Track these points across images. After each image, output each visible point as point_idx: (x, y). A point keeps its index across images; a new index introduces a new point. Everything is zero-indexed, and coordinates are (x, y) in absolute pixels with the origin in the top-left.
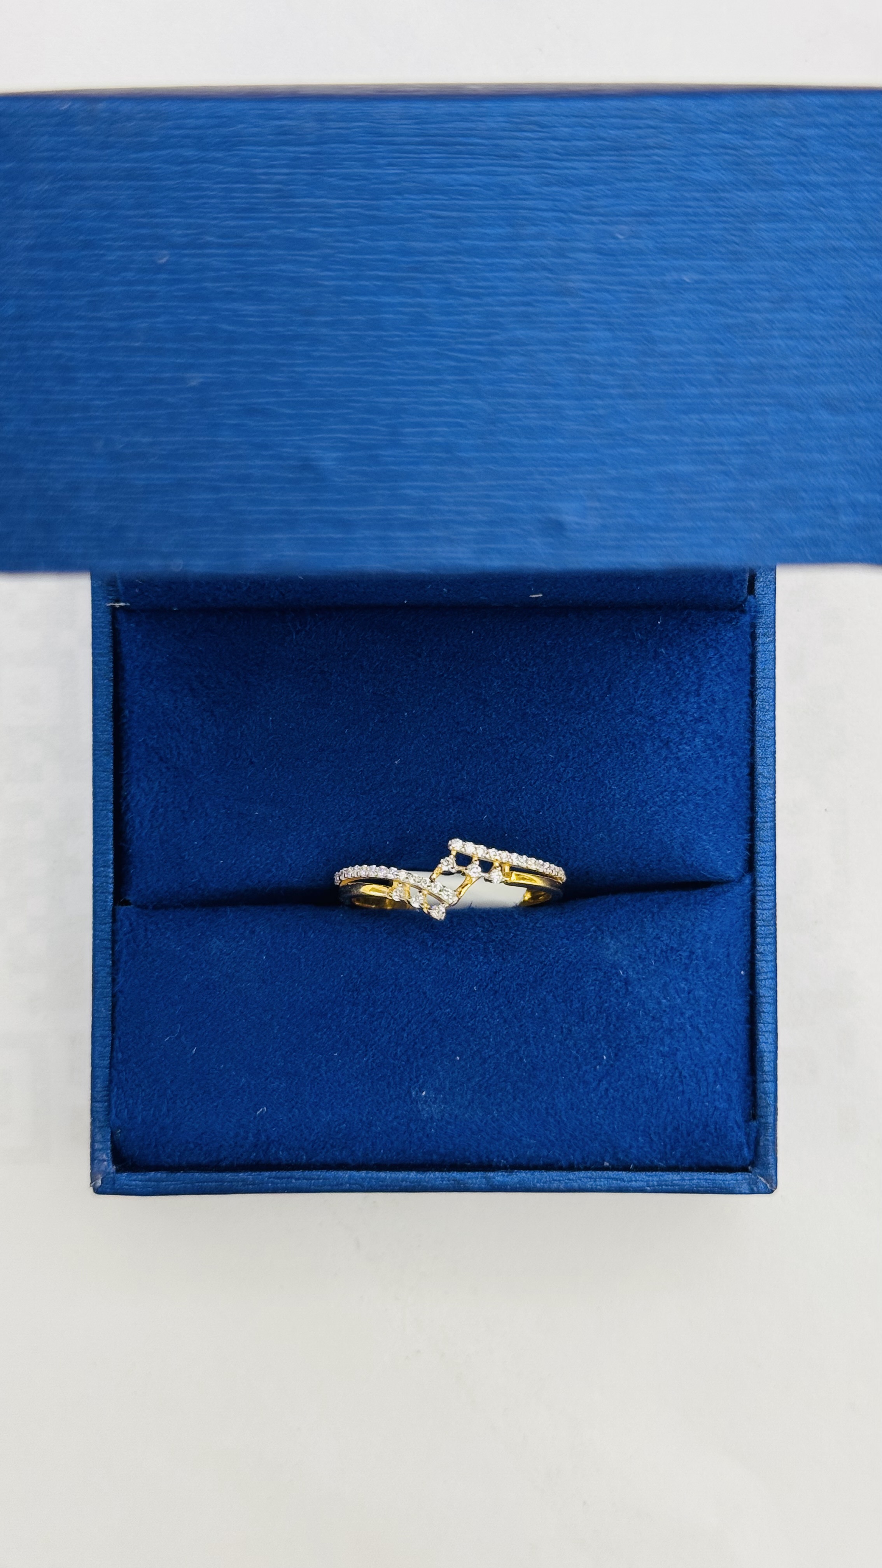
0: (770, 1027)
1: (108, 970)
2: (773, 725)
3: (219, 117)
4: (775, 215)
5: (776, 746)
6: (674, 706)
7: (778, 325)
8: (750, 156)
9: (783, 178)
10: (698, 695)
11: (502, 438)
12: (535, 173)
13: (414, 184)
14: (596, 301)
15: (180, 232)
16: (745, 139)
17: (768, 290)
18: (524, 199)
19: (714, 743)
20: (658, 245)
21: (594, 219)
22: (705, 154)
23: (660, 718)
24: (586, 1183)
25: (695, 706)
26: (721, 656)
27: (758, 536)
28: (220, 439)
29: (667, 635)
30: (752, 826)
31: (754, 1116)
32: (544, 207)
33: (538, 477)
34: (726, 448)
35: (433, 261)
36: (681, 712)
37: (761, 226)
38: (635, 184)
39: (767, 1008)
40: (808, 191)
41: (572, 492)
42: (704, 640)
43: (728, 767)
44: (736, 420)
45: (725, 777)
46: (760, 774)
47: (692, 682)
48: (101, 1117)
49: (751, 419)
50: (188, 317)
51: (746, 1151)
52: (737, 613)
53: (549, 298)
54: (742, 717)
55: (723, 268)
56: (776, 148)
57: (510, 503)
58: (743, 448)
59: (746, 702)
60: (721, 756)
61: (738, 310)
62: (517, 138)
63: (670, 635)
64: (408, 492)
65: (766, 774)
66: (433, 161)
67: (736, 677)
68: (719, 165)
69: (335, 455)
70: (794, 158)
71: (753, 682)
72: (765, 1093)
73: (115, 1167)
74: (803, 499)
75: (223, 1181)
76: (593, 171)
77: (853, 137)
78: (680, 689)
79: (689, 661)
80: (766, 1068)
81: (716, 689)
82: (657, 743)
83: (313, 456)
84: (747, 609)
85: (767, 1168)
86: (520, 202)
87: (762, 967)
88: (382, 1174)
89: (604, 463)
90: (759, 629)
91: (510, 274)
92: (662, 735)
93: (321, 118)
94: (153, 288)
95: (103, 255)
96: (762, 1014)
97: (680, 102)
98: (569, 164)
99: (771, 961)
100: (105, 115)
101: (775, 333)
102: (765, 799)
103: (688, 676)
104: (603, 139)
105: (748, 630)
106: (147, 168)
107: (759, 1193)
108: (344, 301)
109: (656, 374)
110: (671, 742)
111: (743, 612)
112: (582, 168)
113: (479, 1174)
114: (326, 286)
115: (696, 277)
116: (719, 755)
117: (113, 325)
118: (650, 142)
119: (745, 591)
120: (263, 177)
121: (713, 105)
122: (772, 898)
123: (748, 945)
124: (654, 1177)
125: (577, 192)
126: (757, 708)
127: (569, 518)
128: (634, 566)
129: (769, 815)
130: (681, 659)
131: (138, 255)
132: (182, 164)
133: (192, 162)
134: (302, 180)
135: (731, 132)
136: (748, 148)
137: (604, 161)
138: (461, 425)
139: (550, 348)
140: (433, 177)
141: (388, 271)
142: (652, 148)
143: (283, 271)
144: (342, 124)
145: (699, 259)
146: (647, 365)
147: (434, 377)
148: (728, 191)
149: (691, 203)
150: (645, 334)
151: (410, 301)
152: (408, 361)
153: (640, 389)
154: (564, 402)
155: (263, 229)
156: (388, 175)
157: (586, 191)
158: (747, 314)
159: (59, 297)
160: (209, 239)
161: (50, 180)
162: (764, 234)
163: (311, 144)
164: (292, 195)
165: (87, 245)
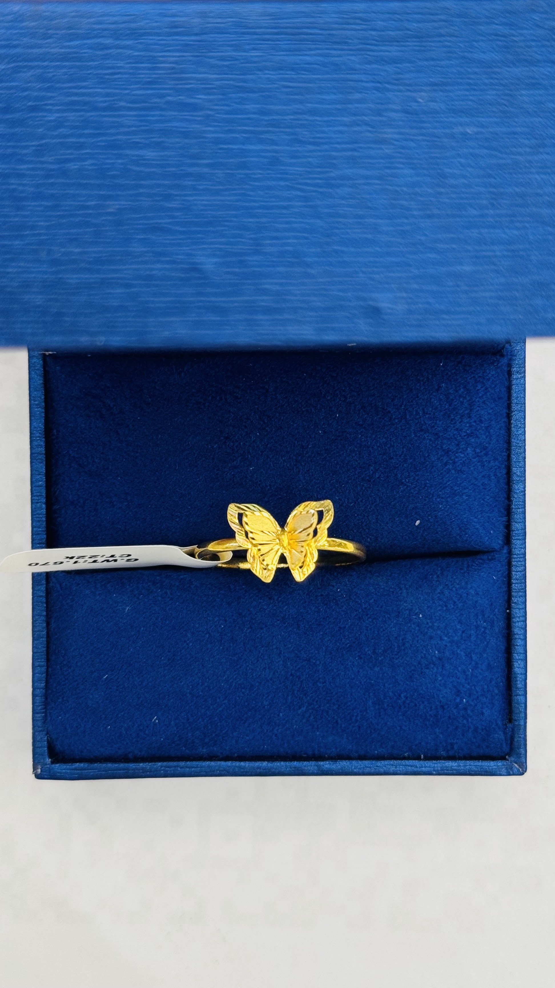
0: (522, 656)
1: (43, 618)
2: (524, 438)
4: (533, 84)
5: (526, 453)
6: (452, 426)
7: (535, 164)
8: (516, 41)
9: (539, 57)
10: (470, 417)
11: (336, 248)
12: (360, 55)
13: (272, 63)
14: (403, 148)
15: (101, 99)
16: (511, 29)
17: (528, 139)
18: (352, 74)
19: (481, 452)
20: (448, 107)
21: (402, 88)
22: (482, 40)
23: (442, 434)
24: (389, 768)
25: (468, 425)
26: (486, 389)
28: (131, 249)
29: (447, 374)
30: (508, 512)
31: (510, 720)
32: (365, 80)
33: (361, 275)
34: (498, 254)
35: (285, 120)
36: (457, 429)
37: (523, 92)
38: (432, 63)
39: (520, 642)
41: (386, 286)
42: (474, 377)
43: (491, 468)
44: (505, 233)
45: (489, 476)
46: (515, 473)
47: (465, 407)
48: (39, 724)
49: (516, 232)
50: (108, 161)
51: (504, 746)
52: (498, 357)
53: (369, 145)
54: (501, 432)
55: (496, 123)
56: (534, 35)
57: (341, 294)
59: (505, 422)
60: (486, 461)
61: (507, 153)
62: (346, 29)
63: (450, 373)
64: (267, 286)
65: (518, 473)
66: (285, 46)
67: (497, 403)
68: (493, 48)
69: (215, 260)
70: (547, 43)
71: (509, 407)
72: (518, 704)
73: (50, 760)
75: (127, 769)
76: (402, 53)
78: (457, 413)
79: (463, 393)
80: (520, 686)
81: (483, 412)
82: (440, 453)
83: (199, 261)
84: (505, 354)
85: (520, 757)
86: (349, 76)
87: (516, 613)
88: (242, 764)
89: (409, 265)
90: (514, 368)
91: (342, 128)
92: (444, 446)
94: (82, 140)
95: (46, 116)
96: (516, 647)
98: (384, 48)
99: (522, 609)
101: (534, 171)
102: (518, 492)
103: (462, 403)
104: (408, 30)
105: (506, 369)
106: (78, 53)
107: (514, 775)
108: (221, 149)
109: (447, 200)
110: (450, 451)
111: (502, 356)
112: (393, 51)
113: (313, 763)
114: (208, 138)
115: (476, 130)
116: (484, 460)
117: (53, 167)
118: (442, 31)
120: (161, 59)
122: (523, 563)
123: (506, 598)
125: (390, 68)
126: (513, 426)
127: (384, 305)
128: (431, 339)
129: (521, 503)
130: (457, 391)
131: (72, 116)
132: (102, 49)
133: (110, 48)
134: (190, 61)
135: (502, 24)
136: (514, 36)
137: (409, 46)
138: (306, 238)
139: (371, 181)
140: (285, 58)
141: (253, 127)
142: (444, 36)
143: (176, 127)
144: (219, 20)
145: (478, 117)
146: (440, 193)
147: (286, 203)
148: (499, 67)
149: (472, 76)
150: (439, 171)
151: (268, 148)
152: (267, 192)
153: (436, 211)
154: (380, 221)
155: (162, 96)
156: (252, 56)
157: (396, 67)
158: (513, 157)
159: (14, 147)
160: (122, 104)
161: (6, 60)
162: (525, 98)
163: (196, 35)
164: (183, 71)
165: (34, 109)
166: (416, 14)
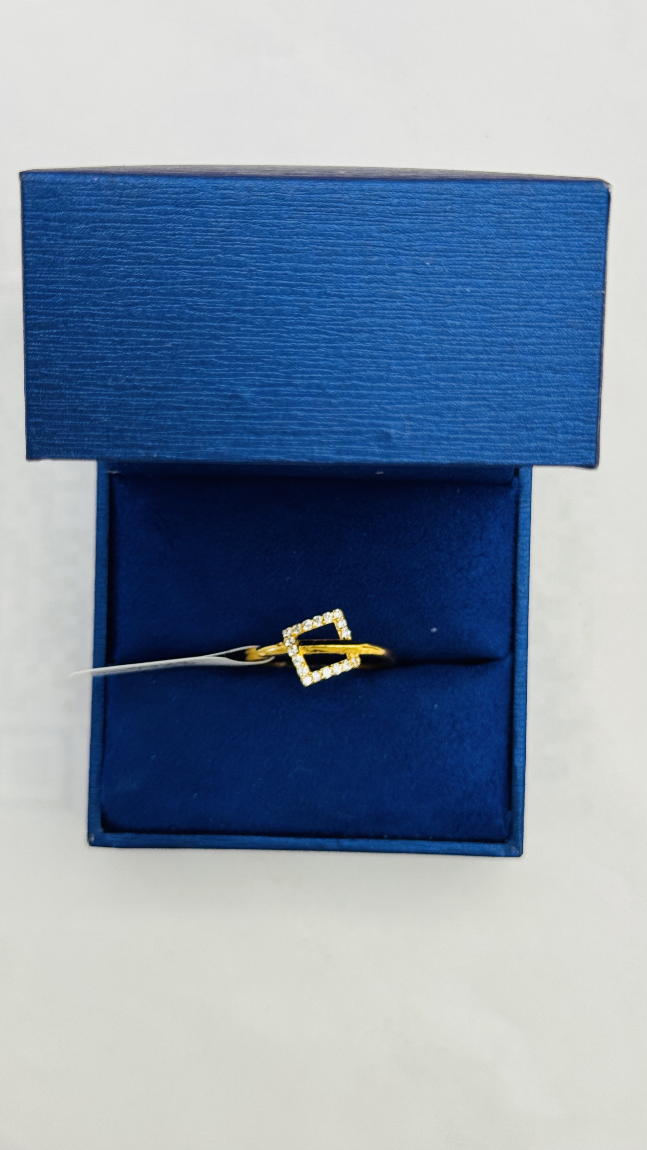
0: (521, 752)
2: (528, 560)
3: (188, 187)
4: (521, 253)
5: (530, 573)
6: (465, 546)
7: (522, 319)
8: (508, 218)
9: (526, 232)
10: (481, 540)
11: (354, 382)
12: (377, 225)
13: (305, 230)
14: (413, 302)
15: (162, 255)
16: (504, 208)
17: (516, 298)
18: (371, 240)
19: (490, 570)
20: (450, 269)
21: (413, 253)
22: (480, 216)
23: (456, 553)
24: (402, 847)
25: (479, 547)
26: (496, 516)
27: (508, 444)
28: (183, 378)
29: (462, 501)
30: (513, 624)
31: (510, 808)
32: (381, 245)
33: (376, 406)
34: (490, 391)
35: (315, 276)
36: (469, 550)
37: (513, 260)
38: (438, 233)
39: (520, 739)
40: (542, 240)
41: (397, 415)
42: (486, 505)
43: (499, 585)
44: (496, 375)
46: (520, 590)
47: (477, 531)
48: (95, 797)
49: (504, 374)
50: (167, 306)
51: (504, 831)
52: (508, 488)
53: (384, 299)
54: (509, 554)
55: (490, 284)
56: (523, 214)
57: (358, 420)
58: (500, 392)
59: (512, 545)
60: (494, 578)
61: (498, 309)
62: (368, 204)
63: (464, 501)
64: (296, 412)
65: (523, 590)
66: (316, 216)
67: (506, 529)
68: (489, 223)
69: (252, 390)
70: (533, 220)
71: (516, 532)
72: (517, 793)
73: (103, 830)
74: (536, 423)
76: (412, 224)
77: (570, 210)
78: (469, 536)
79: (475, 518)
80: (518, 777)
81: (492, 536)
82: (454, 569)
83: (239, 389)
84: (514, 485)
85: (517, 841)
86: (368, 242)
87: (518, 713)
88: (272, 839)
89: (416, 399)
90: (521, 498)
91: (362, 284)
92: (458, 564)
93: (249, 189)
95: (117, 267)
96: (517, 743)
97: (466, 185)
98: (398, 220)
99: (523, 709)
100: (120, 184)
101: (521, 324)
102: (522, 606)
103: (475, 527)
104: (419, 206)
105: (514, 499)
106: (145, 217)
107: (511, 856)
108: (260, 298)
109: (449, 346)
110: (463, 569)
111: (512, 487)
112: (406, 223)
114: (250, 289)
115: (473, 289)
117: (121, 309)
118: (448, 208)
119: (512, 473)
121: (484, 187)
122: (525, 669)
123: (509, 699)
124: (446, 846)
125: (402, 237)
126: (518, 548)
128: (433, 461)
129: (524, 617)
130: (470, 517)
131: (137, 268)
132: (165, 214)
133: (172, 214)
134: (236, 226)
135: (495, 204)
136: (506, 214)
137: (419, 219)
138: (329, 373)
139: (385, 328)
140: (316, 226)
141: (287, 280)
142: (448, 212)
143: (224, 279)
144: (262, 194)
145: (476, 278)
146: (443, 340)
147: (314, 344)
148: (493, 238)
149: (470, 245)
150: (442, 322)
151: (301, 298)
152: (299, 334)
153: (439, 355)
154: (393, 361)
155: (213, 254)
156: (289, 224)
157: (408, 236)
158: (504, 312)
159: (90, 292)
160: (179, 259)
161: (85, 222)
162: (515, 265)
163: (244, 205)
164: (231, 234)
165: (107, 261)
166: (424, 193)
